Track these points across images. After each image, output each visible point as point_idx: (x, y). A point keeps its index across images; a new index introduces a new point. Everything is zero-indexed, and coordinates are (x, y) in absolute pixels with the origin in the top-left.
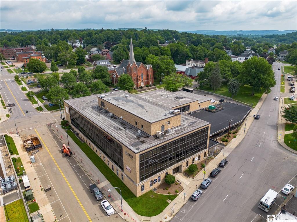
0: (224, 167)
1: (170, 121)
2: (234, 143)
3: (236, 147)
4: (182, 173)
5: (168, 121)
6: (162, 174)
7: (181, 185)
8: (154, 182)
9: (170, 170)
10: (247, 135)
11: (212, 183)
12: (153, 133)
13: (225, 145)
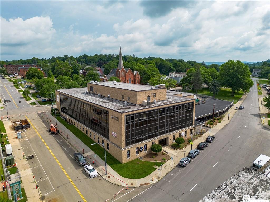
0: (211, 142)
2: (219, 126)
3: (222, 129)
4: (169, 147)
5: (154, 93)
6: (149, 143)
7: (168, 154)
8: (140, 150)
9: (156, 140)
10: (232, 121)
11: (200, 154)
12: (139, 102)
13: (210, 128)
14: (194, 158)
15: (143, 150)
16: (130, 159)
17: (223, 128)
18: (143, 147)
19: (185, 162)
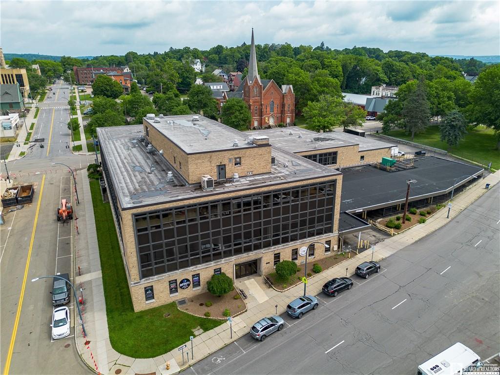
0: (365, 278)
1: (240, 158)
2: (415, 232)
3: (416, 242)
4: (260, 279)
5: (236, 156)
6: (205, 271)
7: (246, 301)
8: (181, 285)
9: (228, 265)
10: (455, 220)
11: (320, 308)
12: (192, 178)
13: (389, 235)
14: (298, 318)
15: (189, 285)
16: (153, 303)
17: (420, 240)
18: (188, 280)
19: (262, 331)
